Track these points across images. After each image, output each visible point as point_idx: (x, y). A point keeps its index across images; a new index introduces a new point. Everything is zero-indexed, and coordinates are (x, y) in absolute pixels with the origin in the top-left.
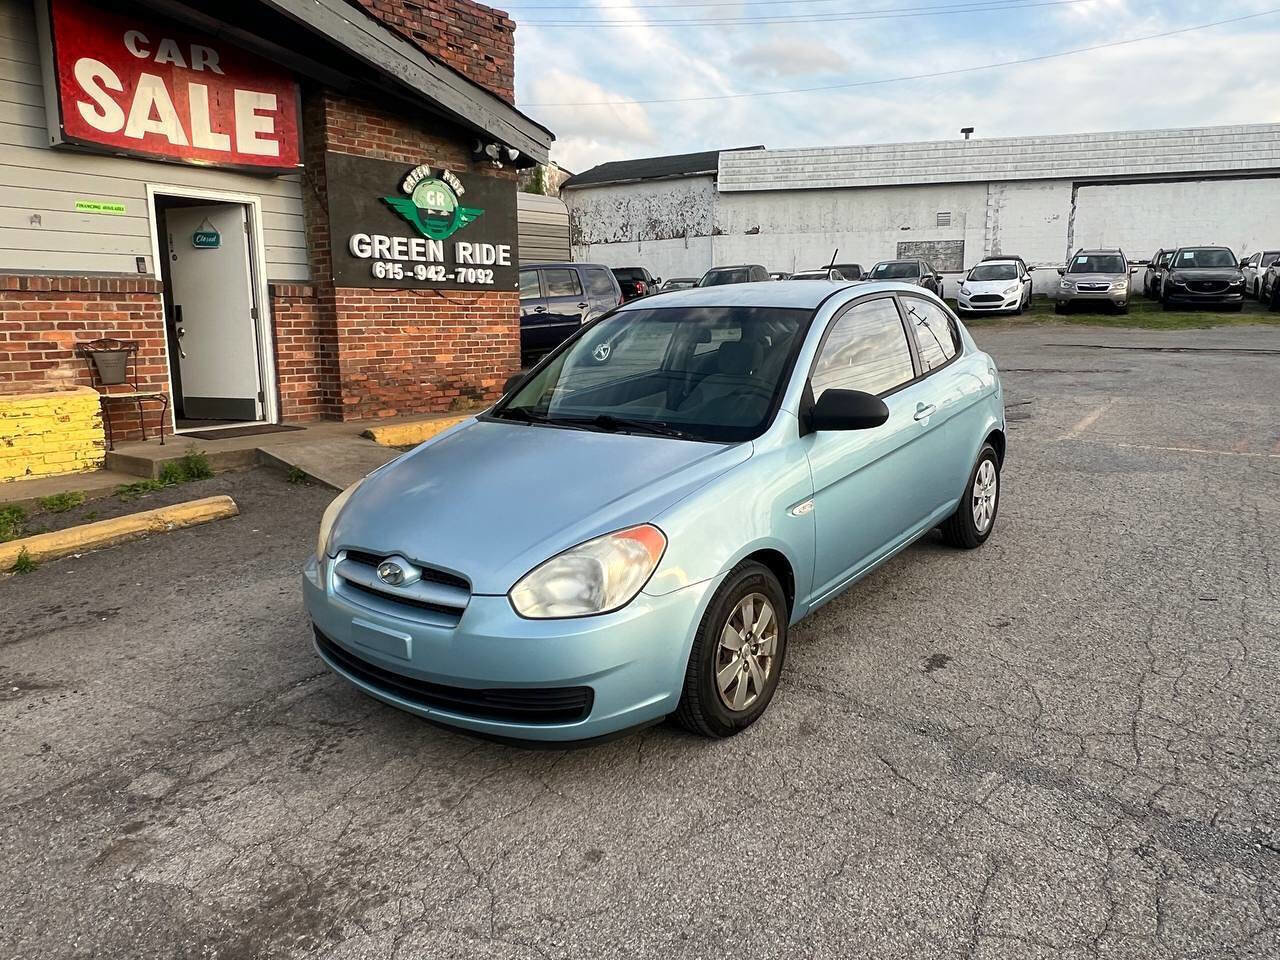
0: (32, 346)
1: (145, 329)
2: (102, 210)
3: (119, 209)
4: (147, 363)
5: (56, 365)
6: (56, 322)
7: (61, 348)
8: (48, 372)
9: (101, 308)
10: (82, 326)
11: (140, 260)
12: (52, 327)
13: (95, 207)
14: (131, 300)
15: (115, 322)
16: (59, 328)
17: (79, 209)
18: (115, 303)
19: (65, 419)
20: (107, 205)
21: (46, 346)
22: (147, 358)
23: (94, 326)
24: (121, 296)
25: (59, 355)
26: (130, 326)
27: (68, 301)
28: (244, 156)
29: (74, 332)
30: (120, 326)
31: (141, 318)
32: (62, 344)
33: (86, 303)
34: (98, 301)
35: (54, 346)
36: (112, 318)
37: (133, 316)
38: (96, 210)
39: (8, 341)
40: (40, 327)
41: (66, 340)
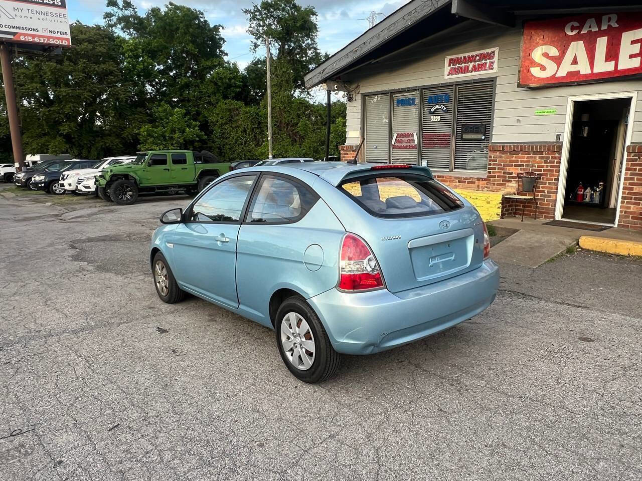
0: (504, 173)
1: (549, 168)
2: (546, 113)
3: (553, 112)
4: (547, 184)
5: (510, 181)
6: (514, 164)
7: (514, 175)
8: (507, 184)
9: (531, 158)
10: (523, 166)
11: (559, 136)
12: (512, 165)
13: (543, 112)
14: (546, 154)
15: (536, 165)
16: (515, 166)
17: (536, 114)
18: (538, 156)
19: (488, 203)
20: (548, 111)
21: (509, 173)
22: (547, 182)
23: (527, 166)
24: (541, 153)
25: (513, 177)
26: (542, 166)
27: (520, 155)
28: (621, 71)
29: (519, 168)
30: (538, 166)
31: (548, 163)
32: (514, 173)
33: (526, 156)
34: (532, 155)
35: (512, 173)
36: (536, 162)
37: (545, 162)
38: (544, 114)
39: (497, 170)
40: (508, 165)
41: (515, 171)
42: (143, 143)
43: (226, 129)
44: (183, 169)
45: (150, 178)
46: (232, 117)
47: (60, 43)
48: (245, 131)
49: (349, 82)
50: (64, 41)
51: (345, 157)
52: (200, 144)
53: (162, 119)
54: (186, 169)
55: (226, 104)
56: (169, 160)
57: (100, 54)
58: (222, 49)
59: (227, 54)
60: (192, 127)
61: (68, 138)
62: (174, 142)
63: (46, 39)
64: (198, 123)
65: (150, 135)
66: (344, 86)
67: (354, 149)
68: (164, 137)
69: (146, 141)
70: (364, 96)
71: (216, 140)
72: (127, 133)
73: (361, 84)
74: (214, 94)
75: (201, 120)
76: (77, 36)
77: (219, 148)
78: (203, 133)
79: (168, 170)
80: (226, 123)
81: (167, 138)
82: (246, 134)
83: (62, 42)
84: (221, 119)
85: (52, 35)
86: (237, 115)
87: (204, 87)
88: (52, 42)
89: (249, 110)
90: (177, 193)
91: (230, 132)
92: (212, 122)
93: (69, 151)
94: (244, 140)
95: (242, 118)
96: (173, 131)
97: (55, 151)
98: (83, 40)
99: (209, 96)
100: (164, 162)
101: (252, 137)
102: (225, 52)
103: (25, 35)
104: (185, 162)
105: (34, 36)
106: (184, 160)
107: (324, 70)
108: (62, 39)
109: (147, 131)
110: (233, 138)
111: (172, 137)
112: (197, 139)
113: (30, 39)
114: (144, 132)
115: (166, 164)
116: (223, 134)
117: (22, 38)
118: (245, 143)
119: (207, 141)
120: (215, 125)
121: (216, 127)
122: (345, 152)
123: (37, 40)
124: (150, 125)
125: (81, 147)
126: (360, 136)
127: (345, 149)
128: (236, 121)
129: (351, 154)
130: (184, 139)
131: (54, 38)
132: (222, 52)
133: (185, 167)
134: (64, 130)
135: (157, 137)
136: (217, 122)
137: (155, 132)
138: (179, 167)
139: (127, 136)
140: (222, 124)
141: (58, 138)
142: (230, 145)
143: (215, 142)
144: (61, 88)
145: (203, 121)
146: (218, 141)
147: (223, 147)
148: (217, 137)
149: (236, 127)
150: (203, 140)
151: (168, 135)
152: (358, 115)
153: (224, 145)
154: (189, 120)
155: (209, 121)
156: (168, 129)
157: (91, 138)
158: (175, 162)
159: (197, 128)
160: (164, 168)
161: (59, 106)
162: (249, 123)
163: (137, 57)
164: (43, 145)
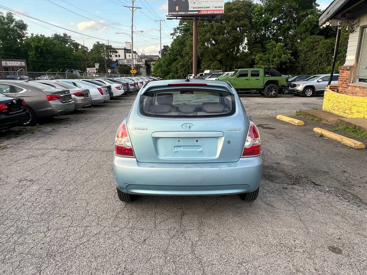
42: (257, 64)
43: (308, 55)
44: (256, 79)
45: (237, 84)
46: (314, 47)
47: (219, 13)
48: (321, 55)
49: (353, 18)
50: (221, 11)
51: (342, 74)
52: (290, 64)
53: (270, 50)
54: (258, 79)
55: (311, 38)
56: (249, 74)
57: (241, 15)
58: (316, 2)
59: (319, 5)
60: (287, 54)
61: (220, 61)
62: (274, 63)
63: (213, 12)
64: (291, 51)
65: (261, 59)
66: (348, 22)
67: (348, 68)
68: (269, 60)
69: (258, 63)
70: (363, 28)
71: (301, 61)
72: (249, 59)
73: (361, 19)
74: (305, 32)
75: (293, 49)
76: (231, 7)
77: (302, 67)
78: (293, 57)
79: (248, 80)
80: (309, 51)
81: (270, 61)
82: (321, 58)
83: (220, 12)
84: (306, 48)
85: (216, 9)
86: (318, 45)
87: (299, 29)
88: (215, 12)
89: (326, 42)
90: (256, 93)
91: (311, 56)
92: (300, 50)
93: (221, 68)
94: (319, 62)
95: (320, 47)
96: (274, 57)
97: (213, 68)
98: (234, 9)
99: (301, 34)
100: (246, 75)
101: (325, 60)
102: (318, 4)
103: (204, 11)
104: (258, 75)
105: (207, 11)
106: (258, 74)
107: (328, 13)
108: (220, 10)
109: (260, 57)
110: (312, 60)
111: (273, 60)
112: (288, 61)
113: (206, 13)
114: (257, 57)
115: (247, 76)
116: (306, 58)
117: (203, 13)
118: (320, 63)
119: (294, 62)
120: (301, 52)
121: (302, 54)
122: (342, 71)
123: (209, 13)
124: (262, 54)
125: (226, 66)
126: (355, 59)
127: (342, 69)
128: (317, 49)
129: (346, 72)
130: (280, 62)
131: (216, 10)
132: (315, 4)
133: (258, 78)
134: (218, 58)
135: (265, 60)
136: (303, 50)
137: (264, 58)
138: (254, 78)
139: (249, 60)
140: (306, 52)
141: (216, 62)
142: (309, 65)
143: (300, 63)
144: (220, 36)
145: (295, 50)
146: (302, 62)
147: (305, 66)
148: (301, 60)
149: (315, 53)
150: (293, 62)
151: (271, 59)
152: (356, 43)
153: (305, 65)
154: (285, 49)
155: (298, 50)
156: (272, 56)
157: (231, 61)
158: (253, 75)
159: (289, 55)
160: (246, 79)
161: (218, 46)
162: (325, 50)
163: (261, 14)
164: (209, 65)
